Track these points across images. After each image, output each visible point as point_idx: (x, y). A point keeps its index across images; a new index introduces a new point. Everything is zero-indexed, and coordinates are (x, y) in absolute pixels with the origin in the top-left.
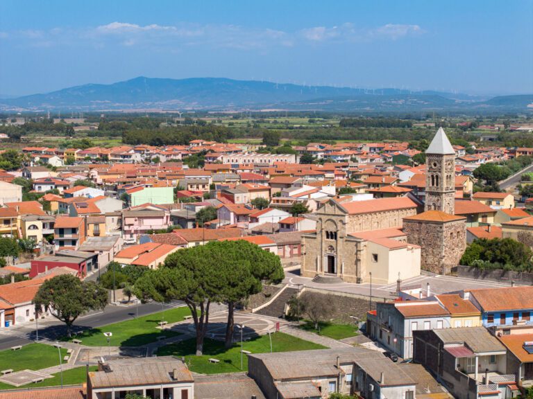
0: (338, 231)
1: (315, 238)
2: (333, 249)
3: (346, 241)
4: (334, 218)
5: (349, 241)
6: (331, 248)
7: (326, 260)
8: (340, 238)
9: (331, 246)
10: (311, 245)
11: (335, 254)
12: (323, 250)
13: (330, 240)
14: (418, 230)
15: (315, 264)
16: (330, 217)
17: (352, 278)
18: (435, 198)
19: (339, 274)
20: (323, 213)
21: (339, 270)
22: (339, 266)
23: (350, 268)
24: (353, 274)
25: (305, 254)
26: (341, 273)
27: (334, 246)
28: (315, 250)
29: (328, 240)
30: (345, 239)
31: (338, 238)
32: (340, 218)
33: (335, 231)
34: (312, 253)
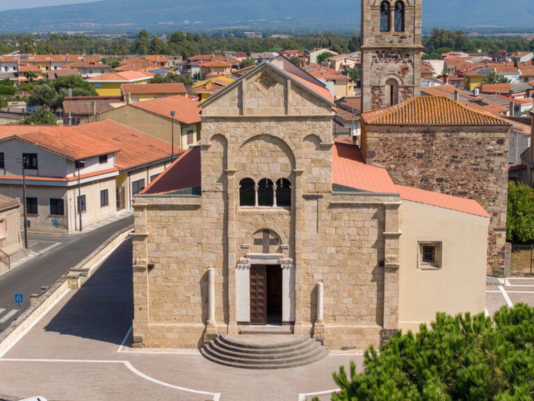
0: (295, 174)
1: (196, 207)
2: (277, 240)
3: (332, 206)
4: (279, 130)
5: (343, 206)
6: (267, 237)
7: (242, 282)
8: (307, 198)
9: (267, 231)
10: (177, 233)
11: (286, 257)
12: (233, 245)
13: (257, 209)
14: (420, 156)
15: (198, 299)
16: (262, 128)
17: (359, 332)
18: (394, 66)
19: (303, 326)
20: (234, 111)
21: (304, 312)
22: (304, 296)
23: (348, 301)
24: (360, 317)
25: (151, 267)
26: (314, 319)
27: (282, 230)
28: (194, 252)
29: (246, 209)
30: (327, 199)
31: (299, 200)
32: (306, 128)
33: (286, 175)
34: (181, 263)
